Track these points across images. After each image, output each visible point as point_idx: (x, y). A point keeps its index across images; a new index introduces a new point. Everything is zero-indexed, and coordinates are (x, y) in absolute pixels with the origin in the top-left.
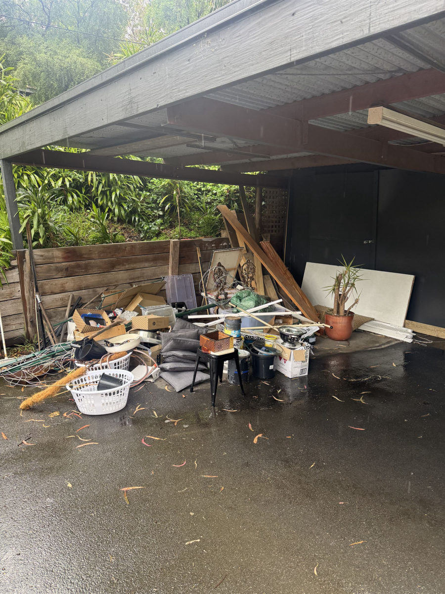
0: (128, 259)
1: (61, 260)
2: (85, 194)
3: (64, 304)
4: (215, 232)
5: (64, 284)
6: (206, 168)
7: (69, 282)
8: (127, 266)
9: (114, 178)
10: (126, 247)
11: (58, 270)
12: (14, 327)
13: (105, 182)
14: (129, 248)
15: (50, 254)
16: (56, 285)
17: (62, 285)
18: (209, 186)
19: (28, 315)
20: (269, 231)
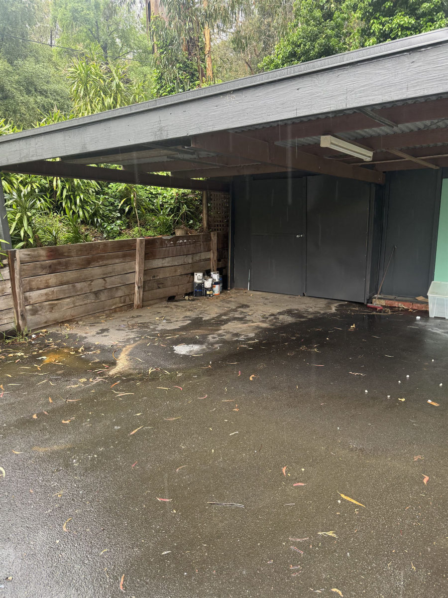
0: (102, 256)
1: (45, 258)
2: (50, 198)
3: (48, 298)
4: (169, 231)
5: (48, 280)
6: (156, 174)
7: (52, 278)
8: (101, 263)
9: (78, 183)
10: (99, 246)
11: (43, 267)
12: (6, 322)
13: (69, 187)
14: (102, 246)
15: (36, 253)
16: (41, 281)
17: (46, 281)
18: (159, 189)
19: (19, 309)
20: (215, 229)
